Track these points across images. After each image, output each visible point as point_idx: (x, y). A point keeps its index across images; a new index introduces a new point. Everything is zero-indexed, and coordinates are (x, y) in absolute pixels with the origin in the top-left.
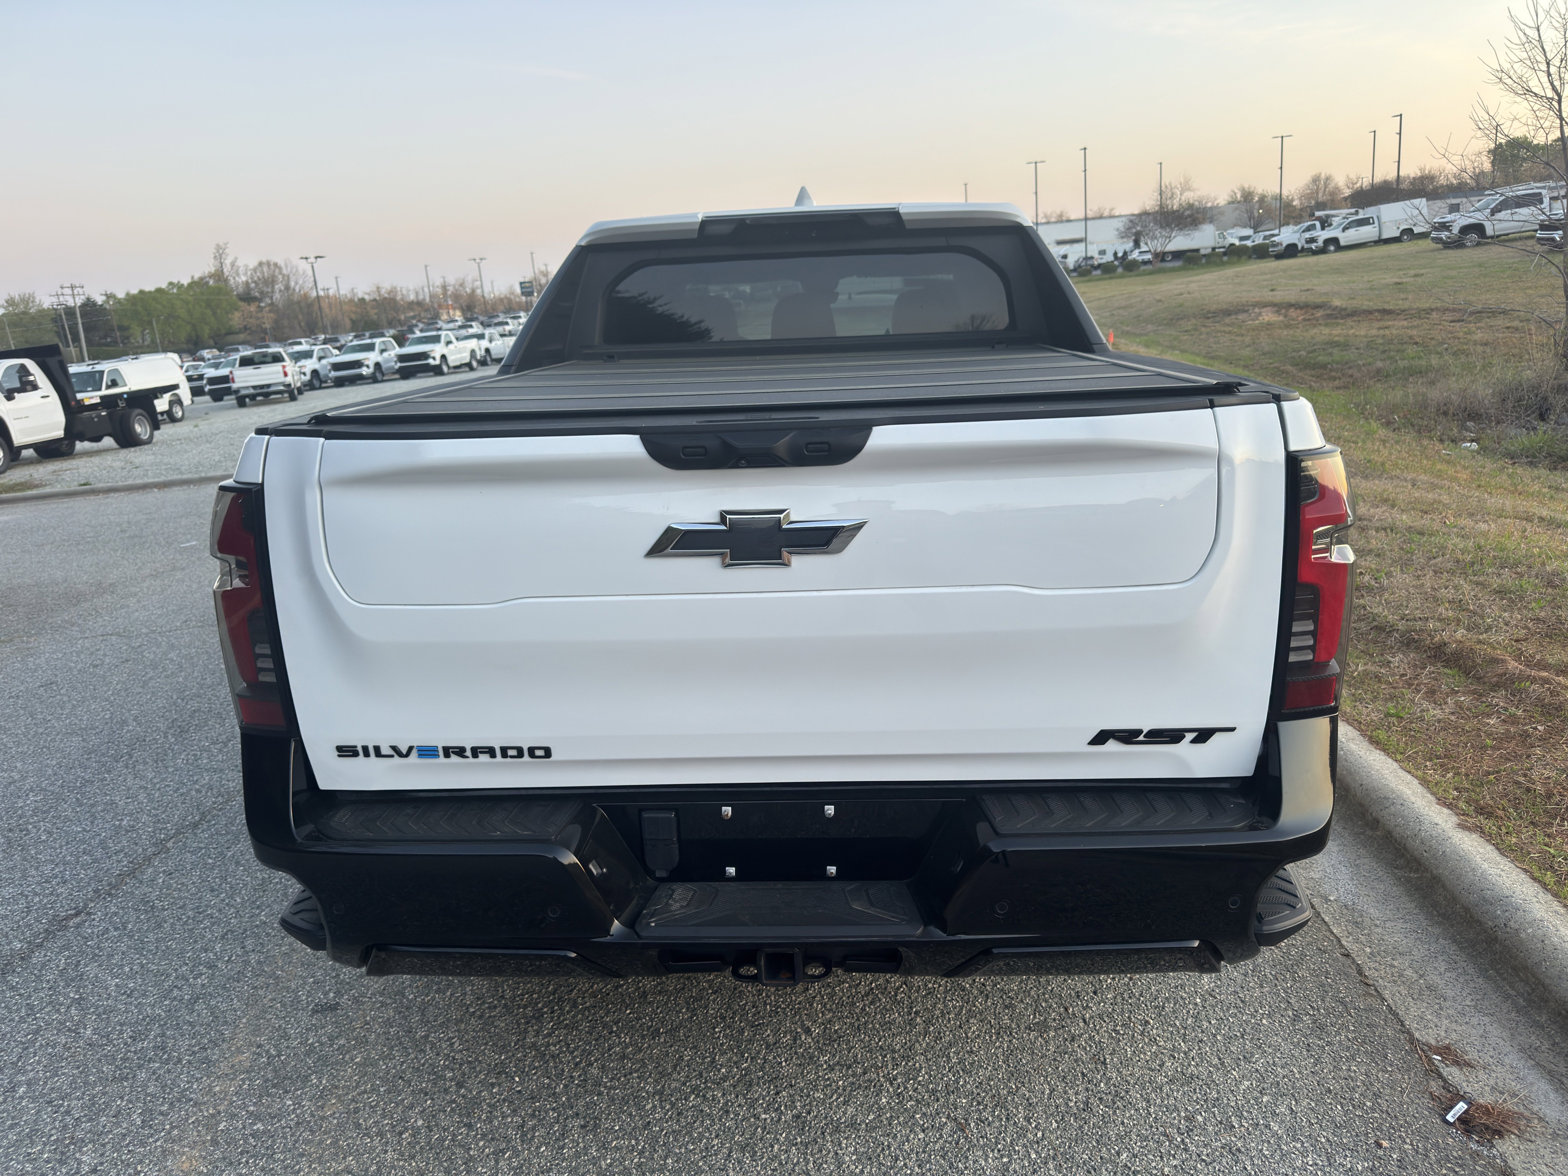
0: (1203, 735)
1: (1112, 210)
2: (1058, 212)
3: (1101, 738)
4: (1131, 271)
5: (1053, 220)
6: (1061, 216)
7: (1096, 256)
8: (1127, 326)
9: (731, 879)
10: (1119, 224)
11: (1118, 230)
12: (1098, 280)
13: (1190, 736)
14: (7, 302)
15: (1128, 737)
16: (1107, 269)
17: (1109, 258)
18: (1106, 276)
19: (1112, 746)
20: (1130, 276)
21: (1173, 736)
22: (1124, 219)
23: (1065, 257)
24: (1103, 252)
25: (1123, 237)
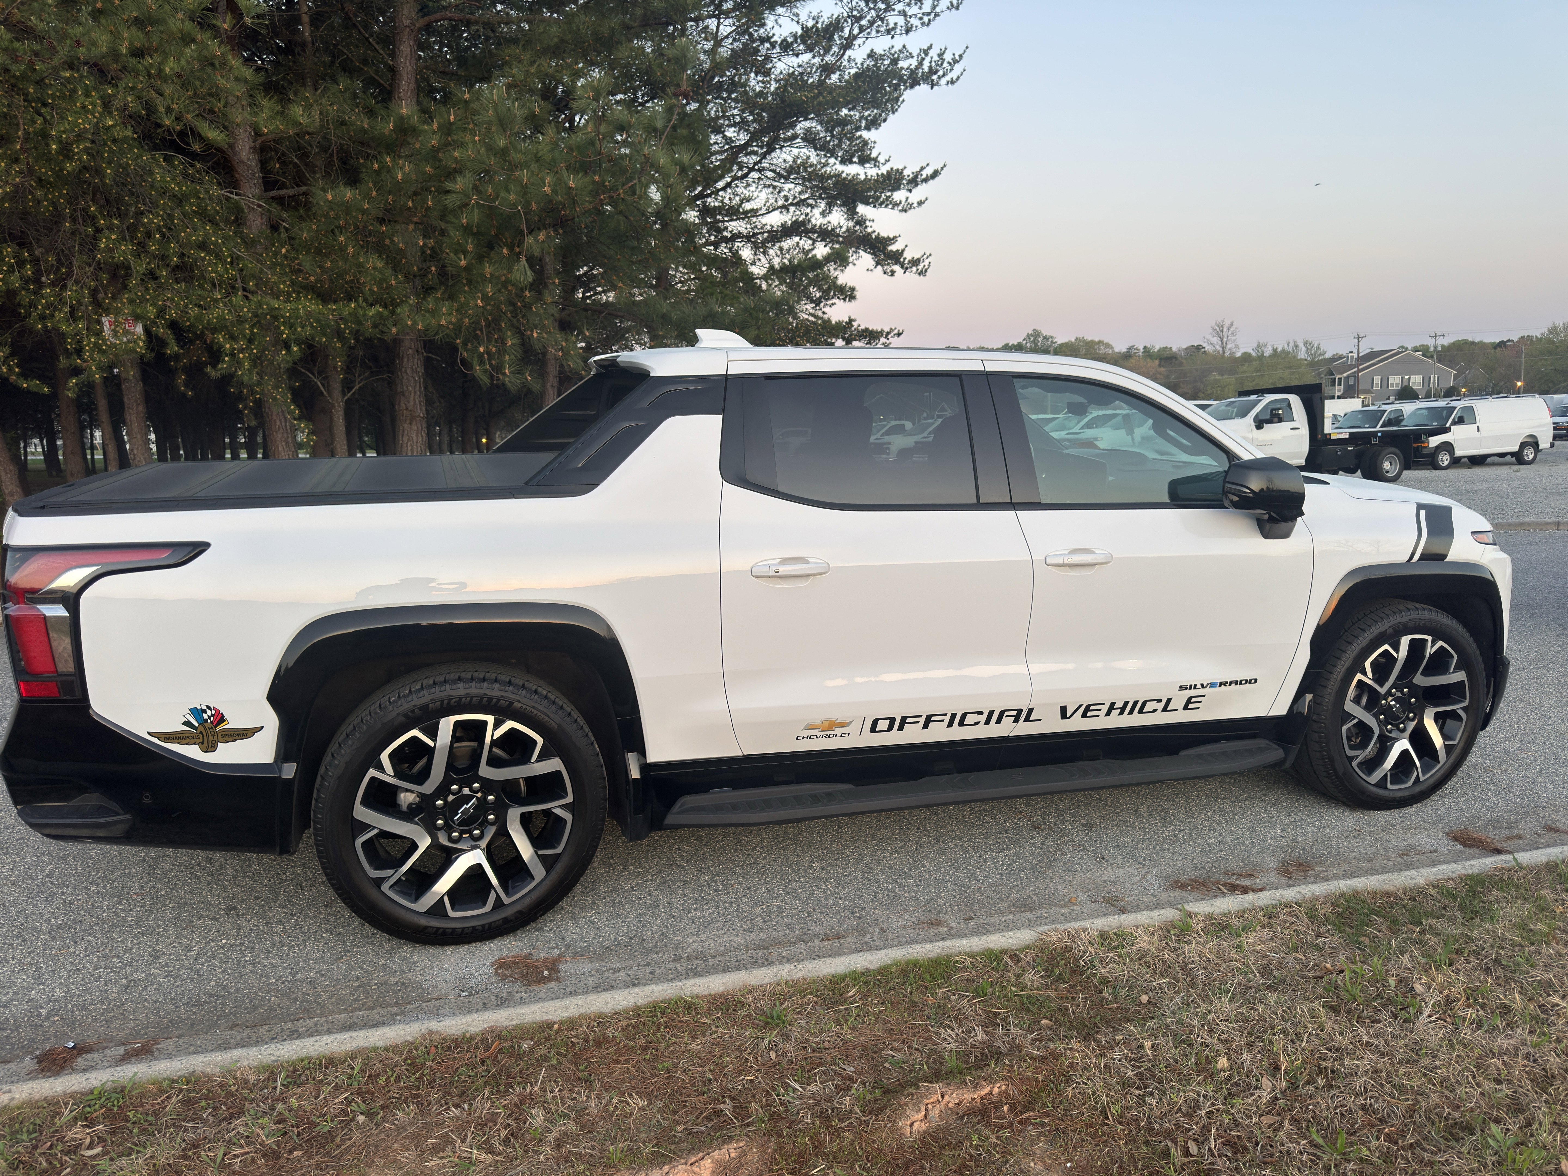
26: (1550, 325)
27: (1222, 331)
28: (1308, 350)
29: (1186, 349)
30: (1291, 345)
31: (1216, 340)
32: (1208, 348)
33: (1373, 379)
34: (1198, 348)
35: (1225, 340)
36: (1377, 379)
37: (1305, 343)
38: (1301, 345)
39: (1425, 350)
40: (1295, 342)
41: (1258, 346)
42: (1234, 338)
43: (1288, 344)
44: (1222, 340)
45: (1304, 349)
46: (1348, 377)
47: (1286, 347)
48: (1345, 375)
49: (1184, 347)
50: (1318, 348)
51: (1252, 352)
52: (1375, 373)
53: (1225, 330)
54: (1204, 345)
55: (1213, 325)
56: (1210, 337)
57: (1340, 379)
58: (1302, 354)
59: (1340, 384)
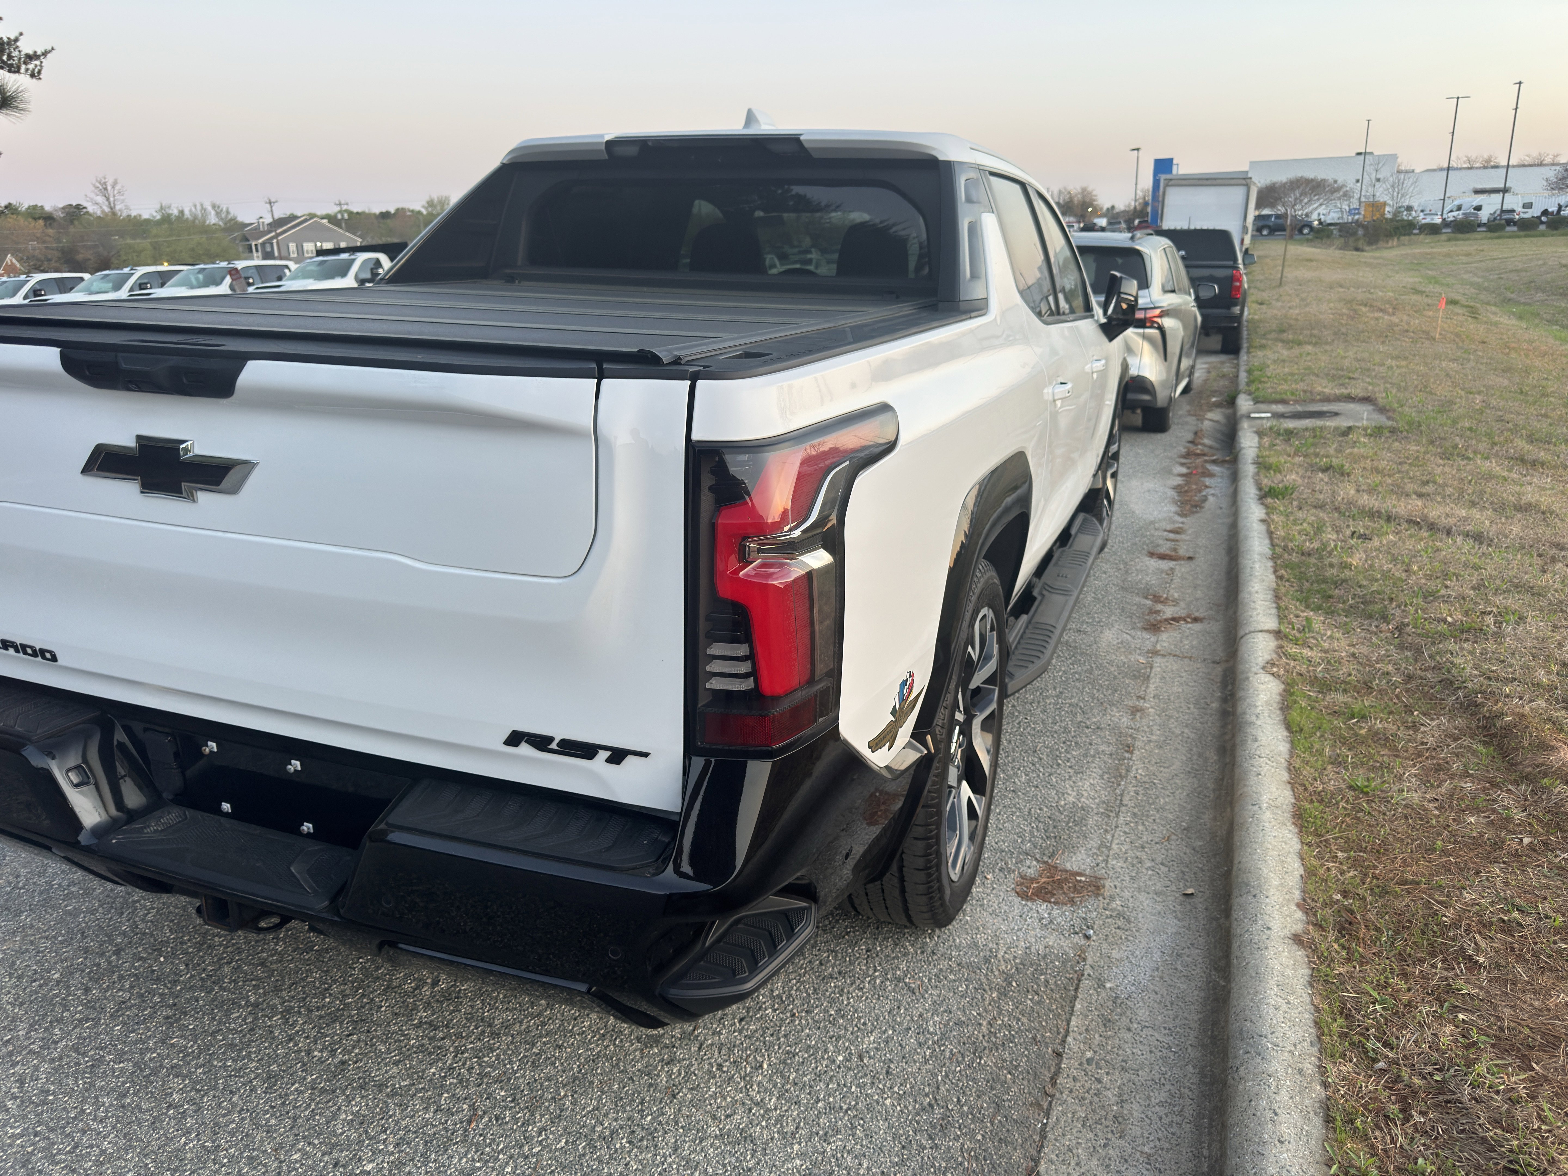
0: (617, 756)
1: (1556, 156)
2: (1486, 156)
3: (515, 739)
4: (1556, 228)
5: (1477, 165)
6: (1488, 161)
7: (1519, 209)
8: (1512, 293)
9: (227, 815)
10: (1551, 173)
11: (1547, 180)
12: (1510, 237)
13: (603, 755)
14: (428, 203)
15: (541, 742)
16: (1527, 226)
17: (1536, 212)
18: (1522, 233)
19: (525, 749)
20: (1553, 236)
21: (587, 751)
22: (1558, 168)
23: (1478, 208)
24: (1528, 206)
25: (1553, 189)
26: (428, 199)
27: (106, 189)
28: (218, 214)
29: (63, 208)
30: (199, 208)
31: (100, 199)
32: (91, 208)
33: (288, 246)
34: (78, 207)
35: (112, 199)
36: (292, 246)
37: (214, 206)
38: (209, 208)
39: (332, 219)
40: (202, 205)
41: (162, 208)
42: (122, 198)
43: (195, 206)
44: (108, 199)
45: (213, 212)
46: (263, 244)
47: (193, 209)
48: (261, 241)
49: (61, 206)
50: (228, 212)
51: (155, 214)
52: (290, 239)
53: (109, 188)
54: (85, 204)
55: (94, 182)
56: (92, 195)
57: (256, 245)
58: (212, 219)
59: (257, 251)
